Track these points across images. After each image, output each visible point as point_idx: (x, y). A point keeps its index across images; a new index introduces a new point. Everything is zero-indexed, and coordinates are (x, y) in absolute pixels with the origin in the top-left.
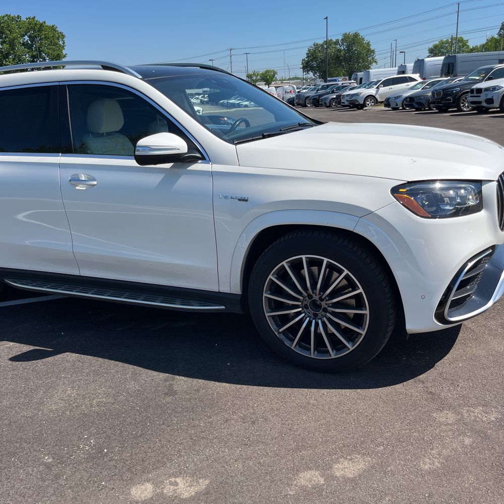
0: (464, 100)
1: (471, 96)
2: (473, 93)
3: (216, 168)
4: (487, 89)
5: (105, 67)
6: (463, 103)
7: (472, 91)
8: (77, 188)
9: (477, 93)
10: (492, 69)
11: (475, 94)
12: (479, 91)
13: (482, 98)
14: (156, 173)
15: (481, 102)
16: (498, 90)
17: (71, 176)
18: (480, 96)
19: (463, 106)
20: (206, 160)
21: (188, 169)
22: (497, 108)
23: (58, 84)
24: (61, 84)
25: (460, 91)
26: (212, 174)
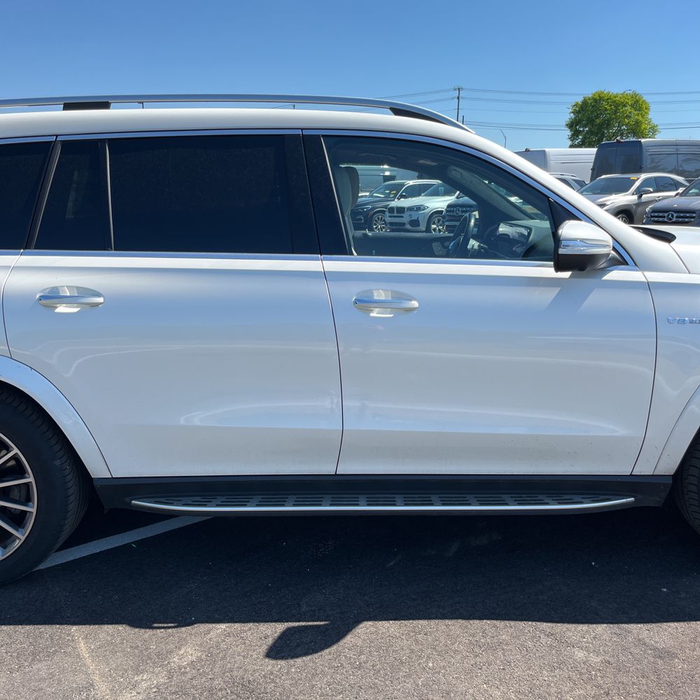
0: (376, 221)
1: (390, 217)
2: (393, 212)
3: (653, 277)
4: (410, 209)
5: (398, 111)
6: (375, 224)
7: (391, 210)
8: (372, 315)
9: (397, 213)
10: (403, 185)
11: (395, 214)
12: (401, 210)
13: (406, 218)
14: (542, 286)
15: (405, 224)
16: (423, 210)
17: (356, 295)
18: (402, 217)
19: (376, 228)
20: (627, 264)
21: (603, 279)
22: (423, 232)
23: (300, 132)
24: (306, 132)
25: (372, 209)
26: (649, 286)
